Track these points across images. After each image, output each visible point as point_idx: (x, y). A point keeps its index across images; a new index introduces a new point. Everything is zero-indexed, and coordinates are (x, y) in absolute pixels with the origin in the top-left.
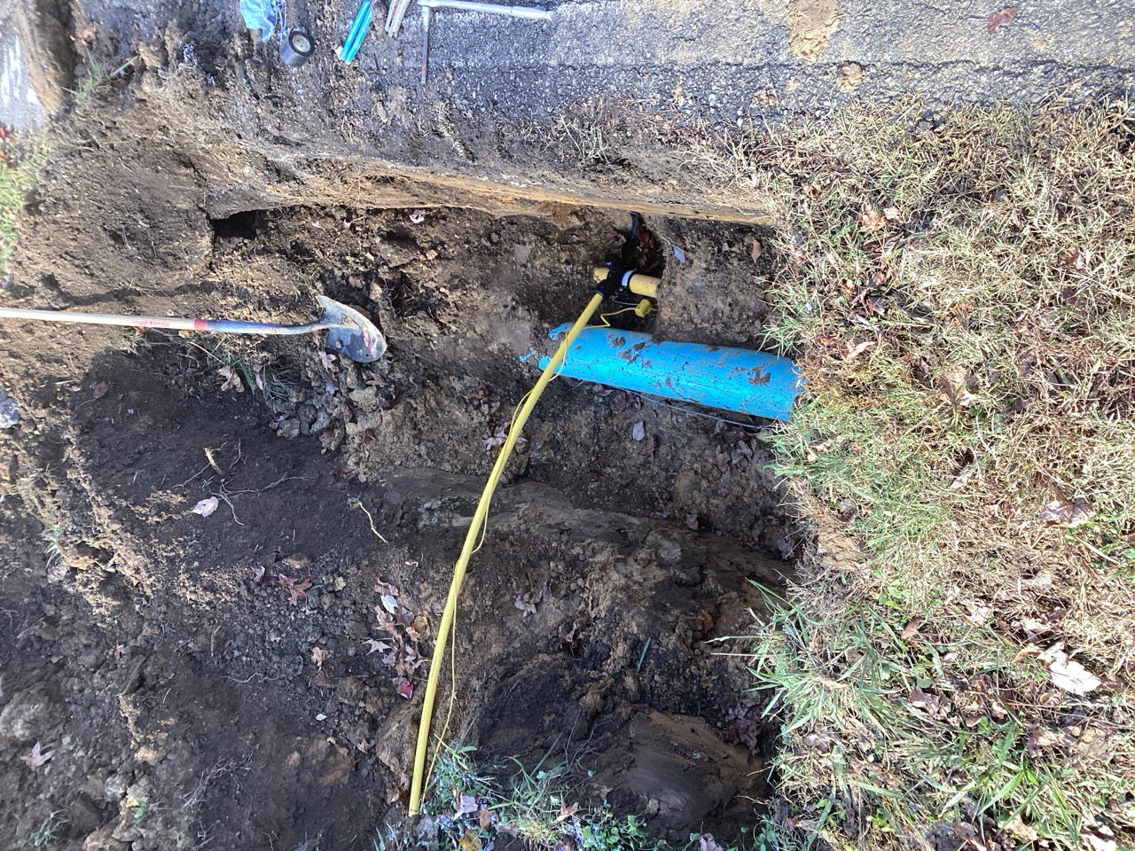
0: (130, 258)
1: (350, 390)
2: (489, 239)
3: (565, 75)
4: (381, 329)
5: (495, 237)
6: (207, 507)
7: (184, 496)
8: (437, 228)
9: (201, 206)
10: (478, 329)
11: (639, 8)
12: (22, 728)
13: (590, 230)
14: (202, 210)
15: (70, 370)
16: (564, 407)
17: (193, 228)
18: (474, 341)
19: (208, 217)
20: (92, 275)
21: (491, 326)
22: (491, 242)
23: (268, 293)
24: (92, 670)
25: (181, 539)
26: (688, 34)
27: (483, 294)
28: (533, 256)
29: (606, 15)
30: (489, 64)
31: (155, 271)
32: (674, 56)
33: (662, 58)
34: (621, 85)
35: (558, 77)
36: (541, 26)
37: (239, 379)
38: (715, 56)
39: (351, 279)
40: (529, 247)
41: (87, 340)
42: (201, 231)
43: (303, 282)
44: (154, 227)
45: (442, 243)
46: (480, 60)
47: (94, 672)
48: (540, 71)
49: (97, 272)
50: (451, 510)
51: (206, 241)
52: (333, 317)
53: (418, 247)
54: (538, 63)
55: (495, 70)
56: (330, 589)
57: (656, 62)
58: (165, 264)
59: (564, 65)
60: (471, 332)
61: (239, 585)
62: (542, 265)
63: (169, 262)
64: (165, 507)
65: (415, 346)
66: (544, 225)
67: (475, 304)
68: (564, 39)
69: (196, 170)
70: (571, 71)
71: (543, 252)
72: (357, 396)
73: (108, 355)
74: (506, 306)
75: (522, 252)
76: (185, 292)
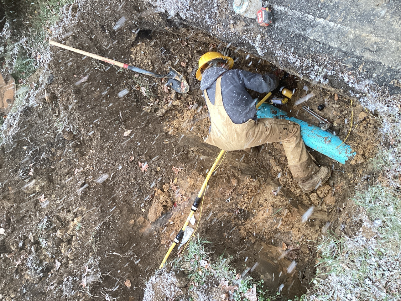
3: (315, 44)
11: (354, 32)
12: (39, 188)
24: (65, 174)
26: (372, 49)
29: (339, 29)
30: (284, 28)
32: (363, 54)
33: (358, 53)
34: (338, 56)
35: (312, 43)
36: (310, 23)
38: (380, 61)
46: (280, 25)
47: (66, 175)
48: (305, 38)
50: (199, 152)
54: (305, 35)
55: (286, 31)
57: (355, 54)
59: (316, 40)
68: (318, 31)
70: (318, 44)
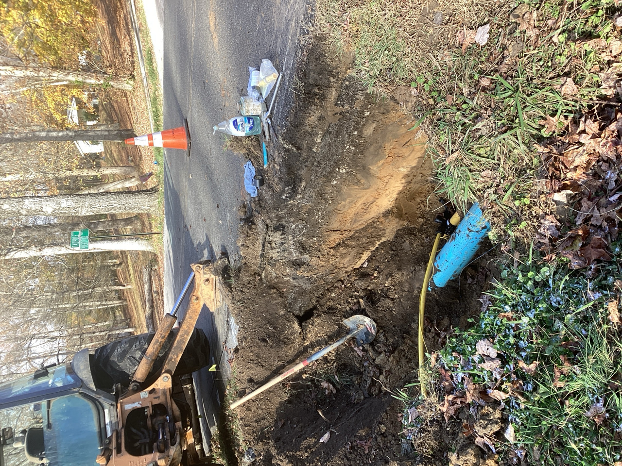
0: (272, 347)
1: (374, 360)
2: (392, 250)
4: (369, 317)
5: (394, 248)
6: (325, 438)
7: (316, 438)
8: (373, 263)
9: (289, 310)
10: (406, 290)
13: (429, 220)
14: (290, 312)
15: (269, 421)
16: (465, 305)
17: (289, 321)
18: (407, 295)
19: (293, 314)
20: (262, 366)
21: (410, 284)
22: (394, 251)
23: (327, 335)
25: (318, 458)
27: (400, 273)
28: (411, 244)
31: (282, 348)
37: (331, 385)
39: (354, 308)
40: (407, 241)
41: (270, 402)
42: (293, 321)
43: (337, 321)
44: (275, 328)
45: (378, 267)
49: (264, 363)
51: (296, 326)
52: (354, 329)
53: (370, 275)
56: (379, 433)
58: (285, 343)
60: (404, 293)
61: (343, 459)
62: (416, 245)
63: (286, 342)
64: (309, 447)
65: (388, 317)
66: (409, 229)
67: (400, 280)
69: (277, 290)
71: (414, 240)
72: (378, 361)
73: (281, 407)
74: (412, 273)
75: (406, 245)
76: (299, 356)
